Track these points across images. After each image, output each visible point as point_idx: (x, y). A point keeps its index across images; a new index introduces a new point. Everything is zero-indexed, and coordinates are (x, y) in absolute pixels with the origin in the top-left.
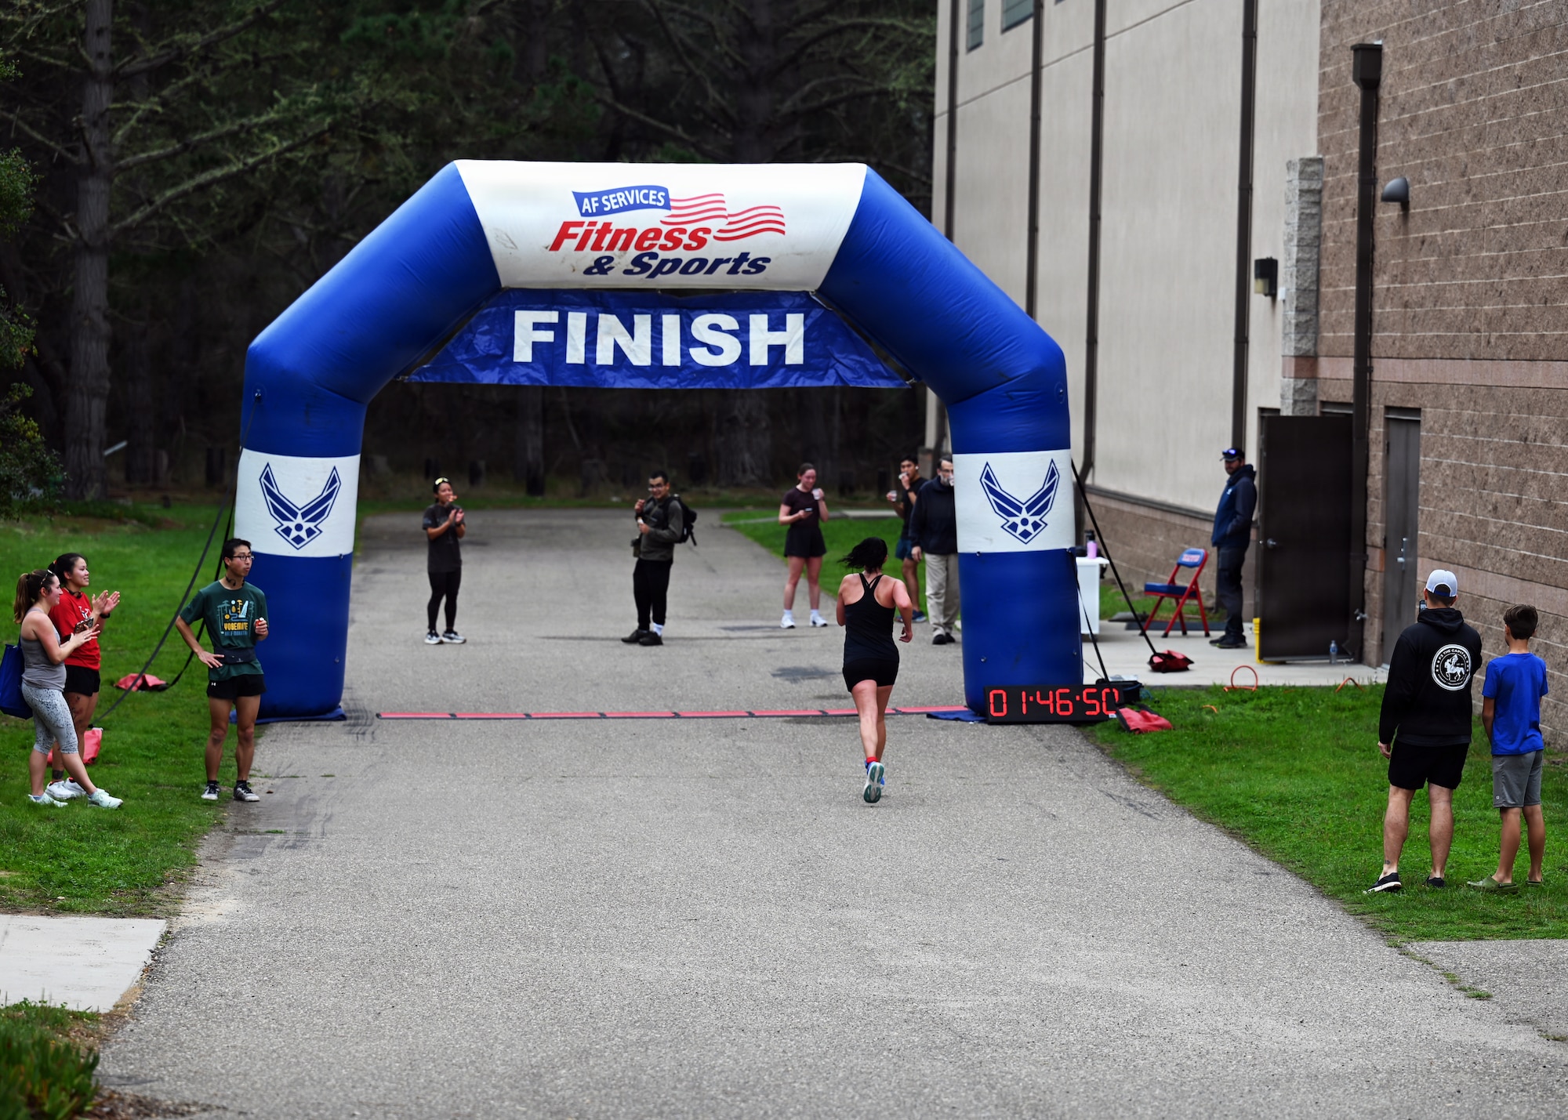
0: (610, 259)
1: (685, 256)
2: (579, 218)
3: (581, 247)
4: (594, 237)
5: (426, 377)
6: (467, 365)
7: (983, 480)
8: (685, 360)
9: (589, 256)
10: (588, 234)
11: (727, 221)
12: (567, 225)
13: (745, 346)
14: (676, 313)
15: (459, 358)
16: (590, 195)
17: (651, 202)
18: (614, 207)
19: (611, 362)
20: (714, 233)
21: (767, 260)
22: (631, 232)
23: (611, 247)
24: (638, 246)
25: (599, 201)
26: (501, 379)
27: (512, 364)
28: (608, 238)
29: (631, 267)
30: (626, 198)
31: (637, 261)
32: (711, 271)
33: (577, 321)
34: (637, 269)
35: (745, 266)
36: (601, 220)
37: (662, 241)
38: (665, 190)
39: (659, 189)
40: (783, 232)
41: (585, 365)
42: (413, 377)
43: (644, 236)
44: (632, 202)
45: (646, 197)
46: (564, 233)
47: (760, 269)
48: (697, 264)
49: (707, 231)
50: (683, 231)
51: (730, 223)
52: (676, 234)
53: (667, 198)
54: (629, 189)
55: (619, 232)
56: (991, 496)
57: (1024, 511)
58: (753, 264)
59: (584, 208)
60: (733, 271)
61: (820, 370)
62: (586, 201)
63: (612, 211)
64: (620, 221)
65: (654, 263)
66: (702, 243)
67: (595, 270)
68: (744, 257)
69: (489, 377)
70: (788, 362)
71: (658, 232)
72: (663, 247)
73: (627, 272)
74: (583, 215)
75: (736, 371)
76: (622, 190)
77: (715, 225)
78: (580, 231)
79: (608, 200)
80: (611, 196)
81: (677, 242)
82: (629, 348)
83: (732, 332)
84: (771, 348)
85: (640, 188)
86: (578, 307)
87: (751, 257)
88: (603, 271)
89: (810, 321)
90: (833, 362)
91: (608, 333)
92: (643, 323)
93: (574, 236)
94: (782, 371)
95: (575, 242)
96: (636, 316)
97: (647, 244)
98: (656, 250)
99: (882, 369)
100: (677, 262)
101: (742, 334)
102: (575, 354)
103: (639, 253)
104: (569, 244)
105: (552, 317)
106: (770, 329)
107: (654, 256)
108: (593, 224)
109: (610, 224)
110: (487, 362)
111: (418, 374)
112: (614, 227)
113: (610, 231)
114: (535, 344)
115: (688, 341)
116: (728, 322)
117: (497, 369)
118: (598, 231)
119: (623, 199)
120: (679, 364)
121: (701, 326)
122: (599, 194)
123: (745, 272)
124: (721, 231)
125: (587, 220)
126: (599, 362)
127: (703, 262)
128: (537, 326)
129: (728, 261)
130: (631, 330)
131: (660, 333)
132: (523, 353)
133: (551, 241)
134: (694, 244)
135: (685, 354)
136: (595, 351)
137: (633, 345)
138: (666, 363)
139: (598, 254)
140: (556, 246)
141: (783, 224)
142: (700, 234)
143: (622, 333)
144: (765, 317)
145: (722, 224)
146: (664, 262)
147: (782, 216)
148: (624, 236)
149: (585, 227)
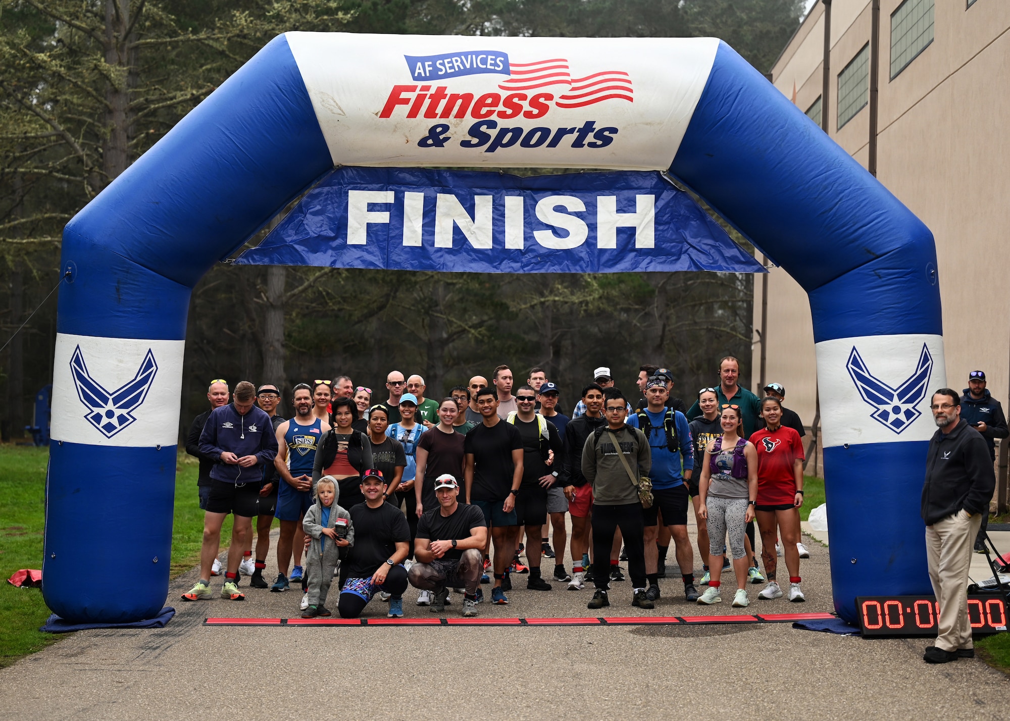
0: (446, 128)
1: (527, 125)
2: (410, 82)
3: (413, 114)
4: (427, 102)
5: (254, 260)
6: (297, 247)
7: (850, 365)
8: (529, 244)
9: (423, 125)
10: (420, 99)
11: (570, 87)
12: (397, 90)
13: (593, 227)
14: (519, 195)
15: (288, 239)
16: (423, 60)
17: (489, 67)
18: (449, 71)
19: (450, 245)
20: (557, 99)
21: (614, 130)
22: (468, 97)
23: (446, 114)
24: (475, 114)
25: (434, 65)
26: (334, 262)
27: (345, 246)
28: (443, 103)
29: (468, 138)
30: (462, 62)
31: (474, 131)
32: (553, 144)
33: (414, 201)
34: (475, 141)
35: (590, 138)
36: (435, 85)
37: (501, 107)
38: (505, 56)
39: (497, 54)
40: (631, 99)
41: (422, 248)
42: (240, 259)
43: (481, 102)
44: (468, 66)
45: (484, 61)
46: (395, 99)
47: (607, 141)
48: (538, 134)
49: (549, 97)
50: (524, 97)
51: (574, 89)
52: (516, 100)
53: (506, 63)
54: (466, 54)
55: (454, 98)
56: (859, 383)
57: (896, 398)
58: (599, 135)
59: (417, 71)
60: (578, 144)
61: (673, 254)
62: (419, 64)
63: (447, 76)
64: (455, 86)
65: (493, 133)
66: (544, 110)
67: (430, 142)
68: (589, 126)
69: (321, 260)
70: (638, 246)
71: (496, 98)
72: (502, 115)
73: (465, 144)
74: (415, 79)
75: (583, 255)
76: (458, 55)
77: (558, 91)
78: (412, 96)
79: (443, 64)
80: (446, 61)
81: (517, 109)
82: (469, 230)
83: (578, 215)
84: (620, 231)
85: (477, 53)
86: (415, 186)
87: (597, 127)
88: (439, 143)
89: (661, 203)
90: (686, 246)
91: (447, 215)
92: (484, 204)
93: (406, 101)
94: (633, 254)
95: (407, 108)
96: (476, 197)
97: (484, 111)
98: (494, 117)
99: (739, 255)
100: (517, 131)
101: (589, 217)
102: (412, 235)
103: (477, 120)
104: (401, 111)
105: (388, 197)
106: (618, 211)
107: (492, 125)
108: (427, 88)
109: (446, 88)
110: (318, 244)
111: (246, 257)
112: (448, 92)
113: (445, 96)
114: (369, 226)
115: (531, 223)
116: (575, 203)
117: (330, 252)
118: (431, 96)
119: (459, 63)
120: (522, 248)
121: (545, 207)
122: (434, 59)
123: (592, 145)
124: (563, 97)
125: (420, 84)
126: (437, 245)
127: (546, 132)
128: (372, 207)
129: (572, 131)
130: (471, 211)
131: (503, 215)
132: (357, 235)
133: (381, 107)
134: (535, 111)
135: (528, 237)
136: (433, 233)
137: (473, 227)
138: (509, 245)
139: (433, 122)
140: (386, 112)
141: (631, 91)
142: (542, 100)
143: (461, 215)
144: (613, 198)
145: (565, 89)
146: (504, 132)
147: (629, 82)
148: (459, 102)
149: (418, 92)
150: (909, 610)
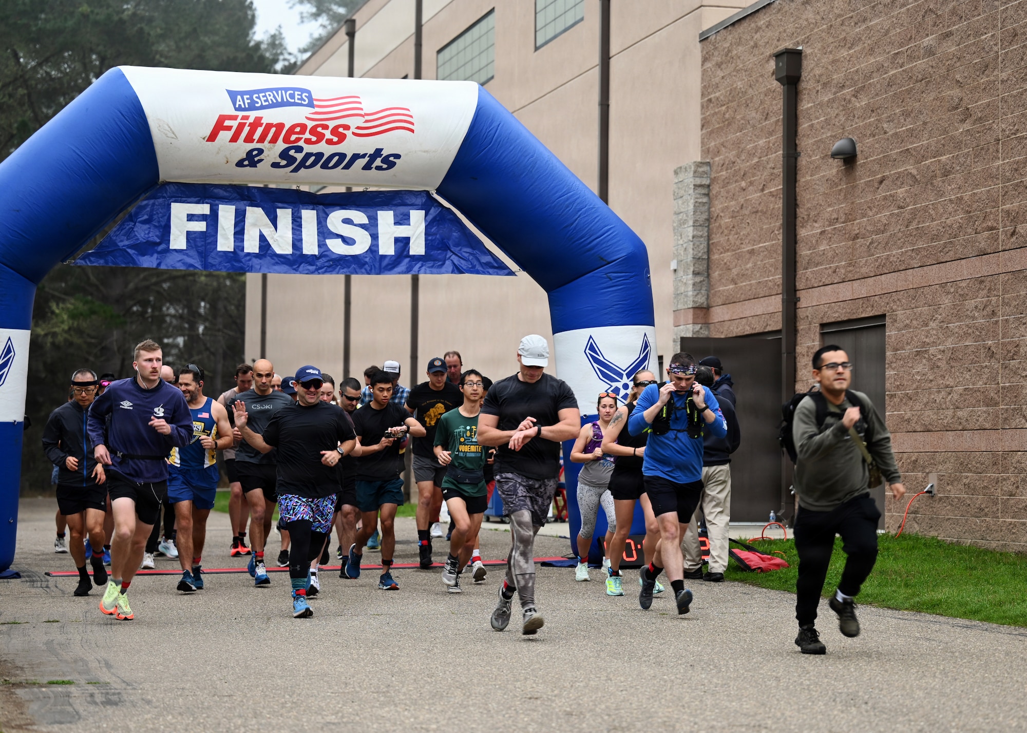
0: (261, 151)
1: (327, 150)
2: (233, 112)
3: (234, 139)
4: (246, 129)
5: (90, 261)
6: (129, 250)
7: (587, 351)
8: (322, 250)
9: (242, 148)
10: (241, 127)
11: (363, 119)
12: (222, 119)
13: (375, 237)
14: (313, 209)
15: (121, 244)
16: (242, 93)
17: (297, 101)
18: (264, 104)
19: (257, 251)
20: (353, 129)
21: (398, 156)
22: (280, 126)
23: (262, 139)
24: (286, 140)
25: (251, 98)
26: (159, 264)
27: (168, 250)
28: (260, 131)
29: (278, 160)
30: (274, 96)
31: (284, 154)
32: (347, 167)
33: (227, 213)
34: (284, 163)
35: (378, 162)
36: (253, 115)
37: (307, 135)
38: (309, 92)
39: (303, 91)
40: (412, 131)
41: (234, 252)
42: (78, 261)
43: (291, 130)
44: (279, 100)
45: (292, 96)
46: (220, 126)
47: (391, 165)
48: (337, 158)
49: (347, 127)
50: (326, 127)
51: (367, 121)
52: (319, 129)
53: (310, 97)
54: (277, 90)
55: (269, 126)
56: (595, 365)
57: (625, 377)
58: (386, 160)
59: (238, 103)
60: (367, 167)
61: (439, 261)
62: (239, 97)
63: (262, 107)
64: (270, 116)
65: (299, 156)
66: (342, 138)
67: (246, 163)
68: (378, 152)
69: (148, 262)
70: (411, 253)
71: (303, 127)
72: (308, 141)
73: (275, 165)
74: (236, 109)
75: (367, 260)
76: (271, 90)
77: (354, 122)
78: (234, 124)
79: (258, 98)
80: (261, 95)
81: (320, 137)
82: (272, 238)
83: (362, 226)
84: (397, 240)
85: (286, 89)
86: (227, 200)
87: (384, 153)
88: (253, 164)
89: (430, 217)
90: (449, 254)
91: (254, 225)
92: (285, 215)
93: (229, 128)
94: (407, 260)
95: (230, 134)
96: (278, 210)
97: (293, 137)
98: (301, 143)
99: (492, 261)
100: (319, 155)
101: (371, 227)
102: (226, 243)
103: (287, 146)
104: (224, 136)
105: (205, 209)
106: (395, 224)
107: (299, 149)
108: (247, 118)
109: (261, 118)
110: (146, 248)
111: (83, 258)
112: (264, 121)
113: (261, 125)
114: (188, 233)
115: (324, 233)
116: (359, 217)
117: (155, 255)
118: (250, 124)
119: (272, 97)
120: (317, 253)
121: (335, 219)
122: (251, 93)
123: (379, 168)
124: (358, 128)
125: (241, 114)
126: (246, 251)
127: (342, 156)
128: (191, 217)
129: (364, 156)
130: (274, 221)
131: (300, 226)
132: (178, 241)
133: (208, 133)
134: (335, 139)
135: (321, 245)
136: (243, 240)
137: (276, 236)
138: (305, 252)
139: (250, 146)
140: (212, 137)
141: (413, 124)
142: (341, 130)
143: (266, 225)
144: (391, 213)
145: (360, 122)
146: (308, 155)
147: (411, 116)
148: (273, 130)
149: (239, 120)
150: (639, 547)
